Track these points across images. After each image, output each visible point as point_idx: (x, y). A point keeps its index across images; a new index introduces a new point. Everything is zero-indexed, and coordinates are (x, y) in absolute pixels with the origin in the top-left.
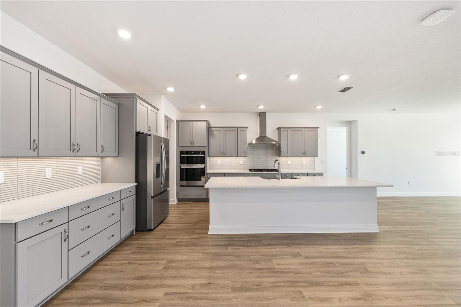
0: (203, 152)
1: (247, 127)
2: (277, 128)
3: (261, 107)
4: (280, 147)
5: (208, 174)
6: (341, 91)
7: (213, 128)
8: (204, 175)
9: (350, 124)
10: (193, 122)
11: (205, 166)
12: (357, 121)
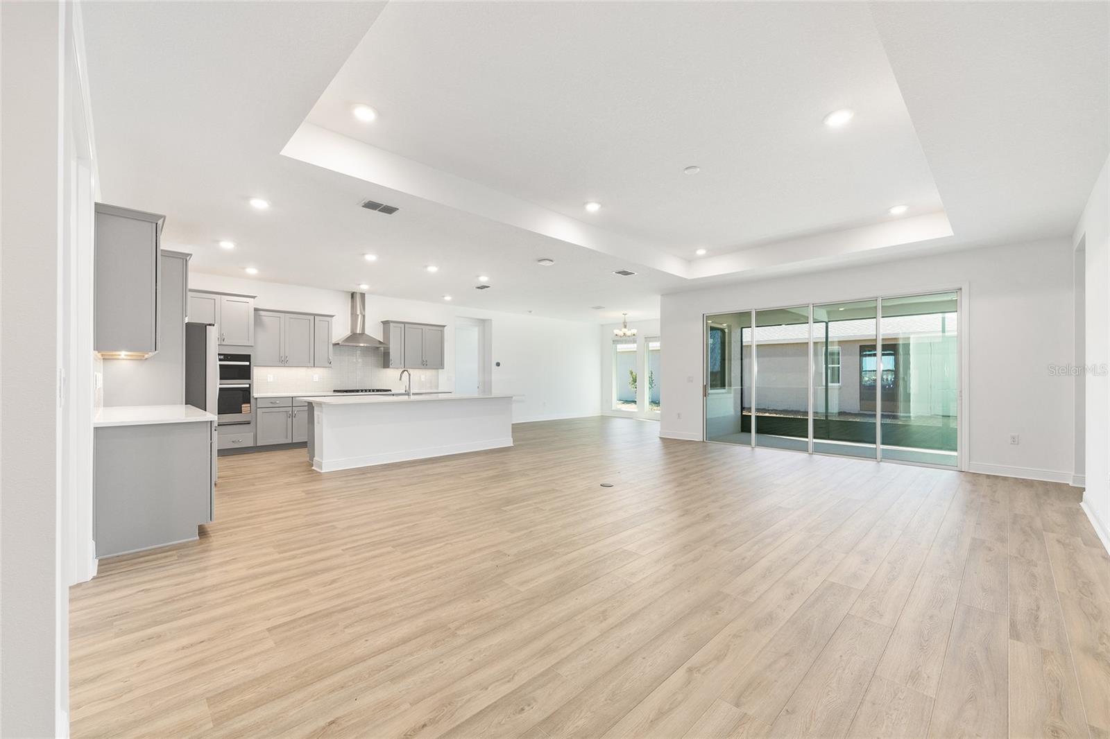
0: (247, 358)
1: (333, 316)
2: (383, 320)
3: (364, 287)
4: (389, 353)
5: (256, 398)
6: (478, 288)
7: (261, 312)
8: (249, 402)
9: (483, 323)
10: (223, 296)
11: (250, 385)
12: (491, 320)
